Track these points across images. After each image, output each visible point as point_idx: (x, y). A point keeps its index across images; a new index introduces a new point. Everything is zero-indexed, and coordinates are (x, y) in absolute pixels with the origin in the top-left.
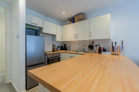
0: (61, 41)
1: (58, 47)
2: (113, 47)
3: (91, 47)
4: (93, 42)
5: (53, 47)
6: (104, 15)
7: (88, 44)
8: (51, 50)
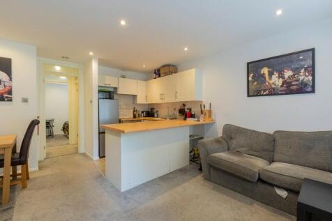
0: (145, 102)
1: (143, 112)
2: (202, 111)
3: (182, 112)
4: (184, 105)
5: (134, 111)
6: (189, 71)
7: (178, 108)
8: (132, 116)
